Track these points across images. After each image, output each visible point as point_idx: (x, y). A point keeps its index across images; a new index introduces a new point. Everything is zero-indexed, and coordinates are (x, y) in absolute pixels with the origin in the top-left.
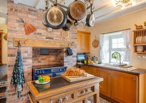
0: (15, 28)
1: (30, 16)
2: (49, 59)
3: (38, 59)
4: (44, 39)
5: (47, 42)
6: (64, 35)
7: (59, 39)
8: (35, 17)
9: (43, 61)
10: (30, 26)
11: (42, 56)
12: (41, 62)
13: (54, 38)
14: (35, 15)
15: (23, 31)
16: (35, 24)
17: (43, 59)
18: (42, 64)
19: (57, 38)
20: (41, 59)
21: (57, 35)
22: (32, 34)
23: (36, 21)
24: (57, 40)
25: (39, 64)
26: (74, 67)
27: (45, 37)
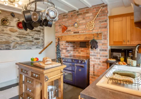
0: (58, 30)
1: (64, 20)
2: (87, 52)
3: (78, 51)
4: (72, 34)
5: (74, 36)
6: (89, 27)
7: (85, 31)
8: (66, 19)
9: (82, 53)
10: (64, 27)
11: (81, 48)
12: (80, 53)
13: (80, 32)
14: (66, 18)
15: (61, 31)
16: (67, 24)
17: (82, 51)
18: (81, 55)
19: (83, 32)
20: (80, 51)
21: (82, 29)
22: (65, 32)
23: (67, 22)
24: (82, 33)
25: (79, 55)
26: (103, 64)
27: (73, 33)
